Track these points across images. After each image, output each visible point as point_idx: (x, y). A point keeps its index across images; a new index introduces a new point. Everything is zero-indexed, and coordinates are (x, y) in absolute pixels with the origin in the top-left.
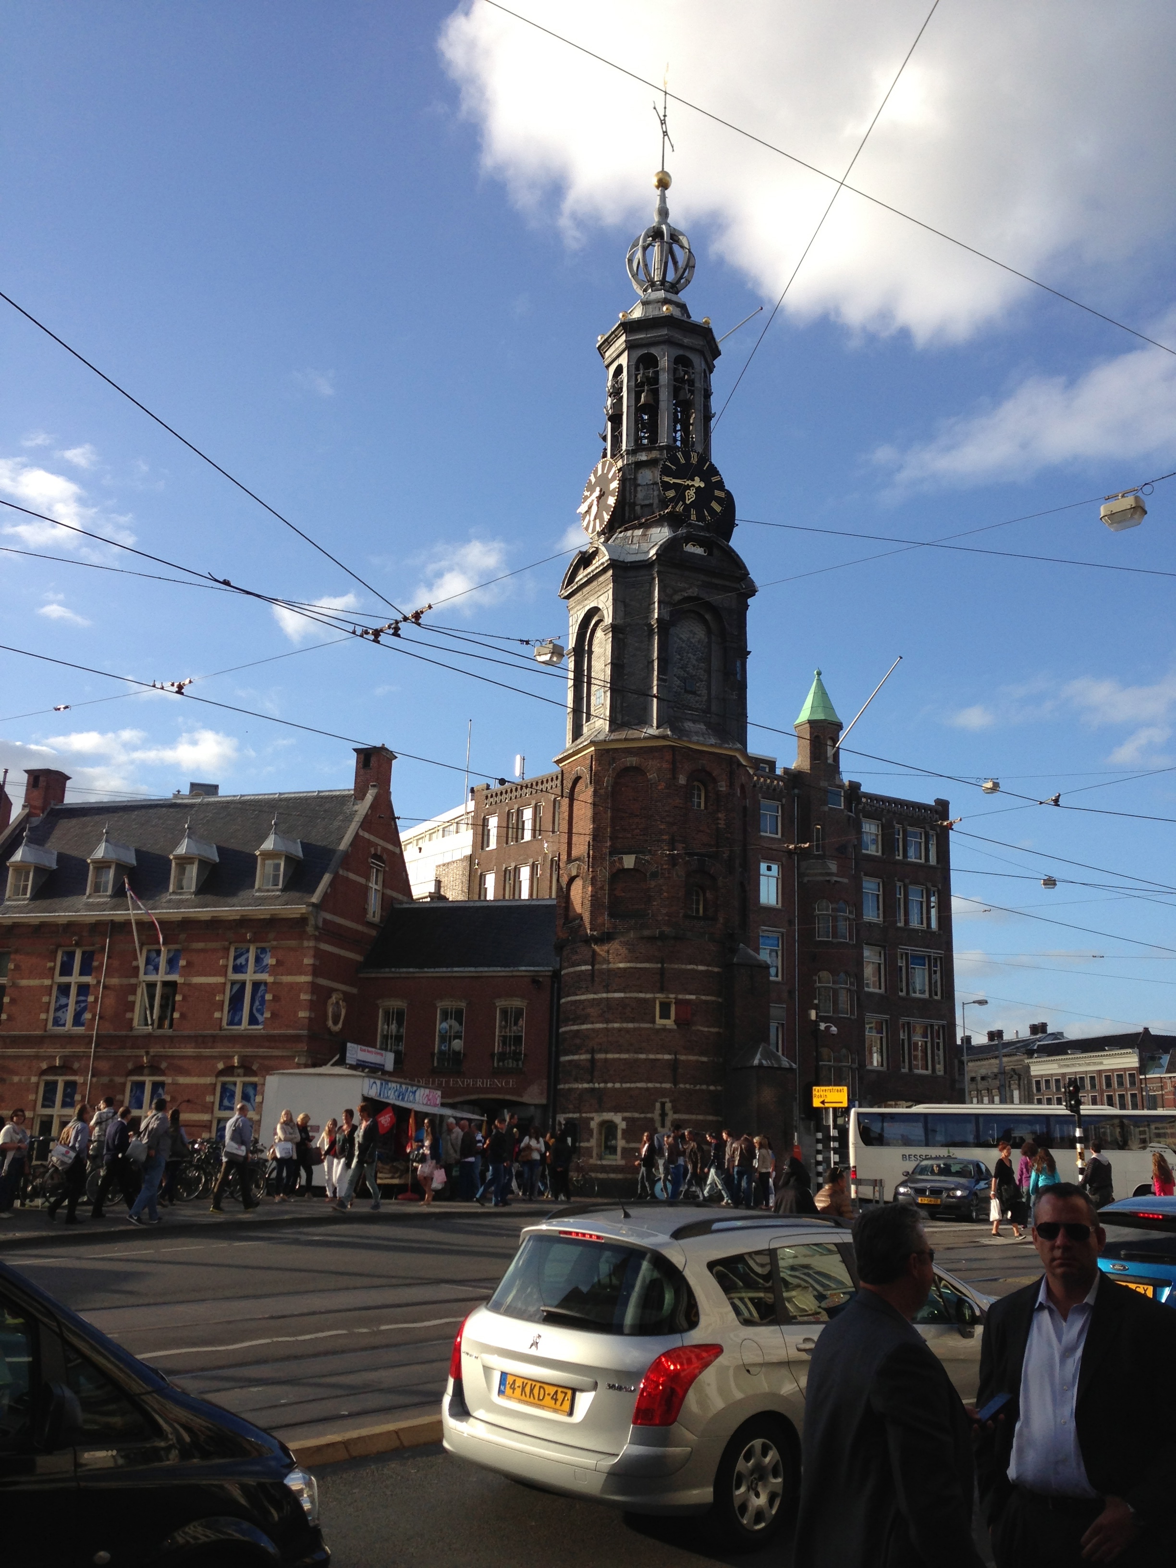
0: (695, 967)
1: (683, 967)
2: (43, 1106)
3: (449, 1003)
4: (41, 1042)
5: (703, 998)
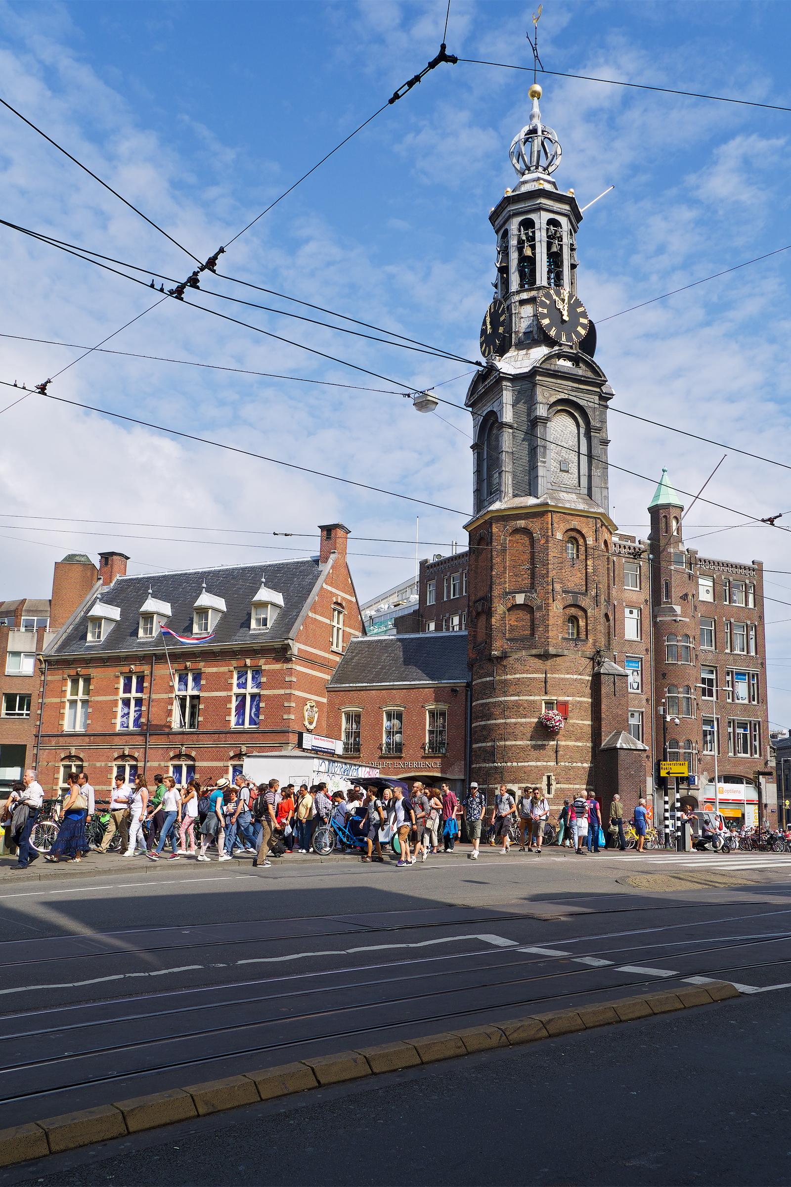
0: (572, 676)
3: (392, 708)
4: (113, 739)
5: (578, 699)
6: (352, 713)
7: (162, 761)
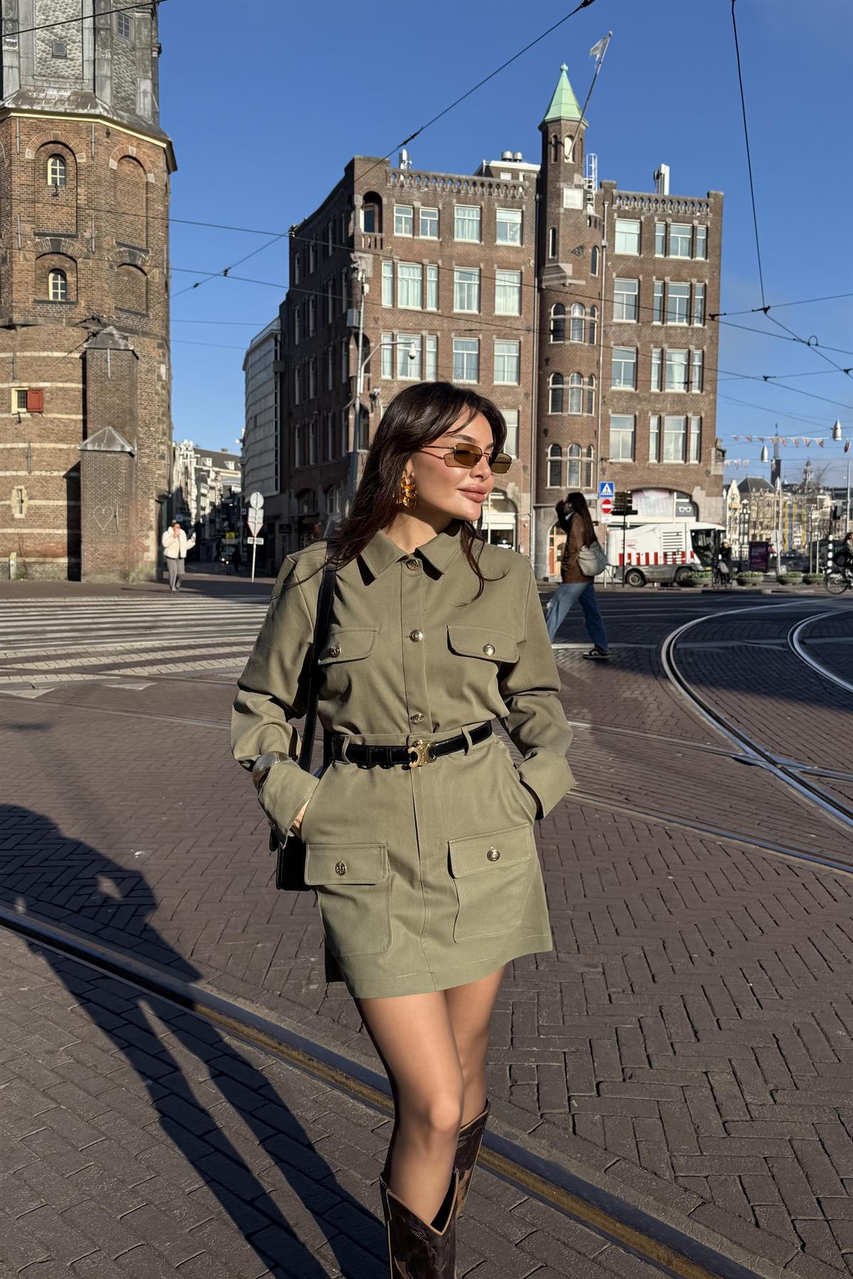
0: (50, 354)
1: (36, 354)
5: (61, 385)
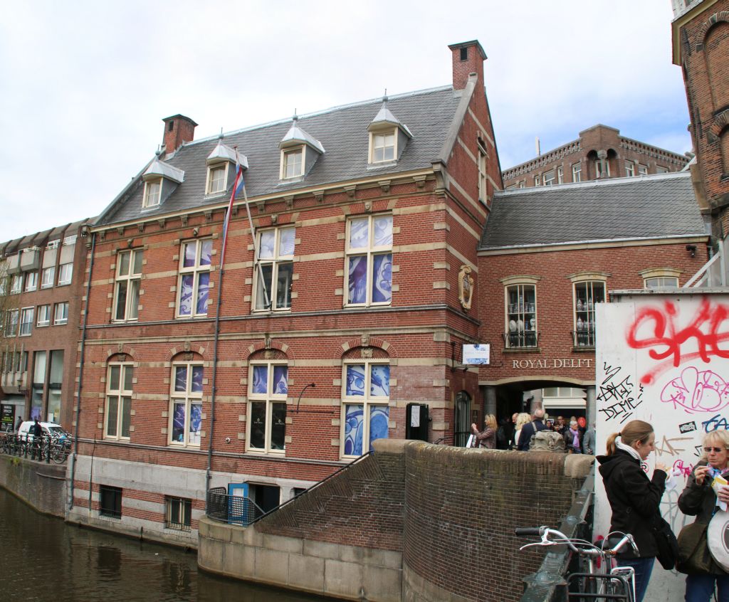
2: (177, 390)
3: (587, 277)
4: (170, 329)
6: (521, 287)
7: (237, 359)
